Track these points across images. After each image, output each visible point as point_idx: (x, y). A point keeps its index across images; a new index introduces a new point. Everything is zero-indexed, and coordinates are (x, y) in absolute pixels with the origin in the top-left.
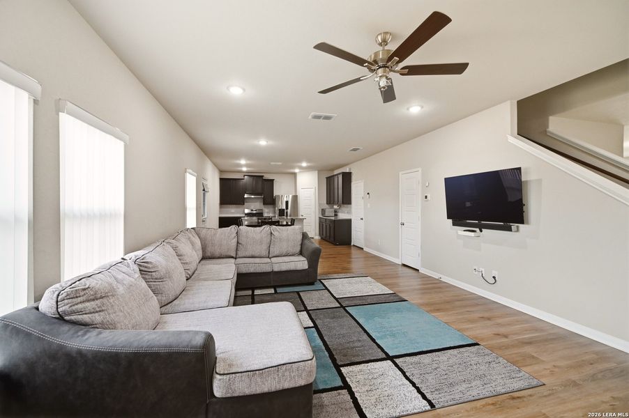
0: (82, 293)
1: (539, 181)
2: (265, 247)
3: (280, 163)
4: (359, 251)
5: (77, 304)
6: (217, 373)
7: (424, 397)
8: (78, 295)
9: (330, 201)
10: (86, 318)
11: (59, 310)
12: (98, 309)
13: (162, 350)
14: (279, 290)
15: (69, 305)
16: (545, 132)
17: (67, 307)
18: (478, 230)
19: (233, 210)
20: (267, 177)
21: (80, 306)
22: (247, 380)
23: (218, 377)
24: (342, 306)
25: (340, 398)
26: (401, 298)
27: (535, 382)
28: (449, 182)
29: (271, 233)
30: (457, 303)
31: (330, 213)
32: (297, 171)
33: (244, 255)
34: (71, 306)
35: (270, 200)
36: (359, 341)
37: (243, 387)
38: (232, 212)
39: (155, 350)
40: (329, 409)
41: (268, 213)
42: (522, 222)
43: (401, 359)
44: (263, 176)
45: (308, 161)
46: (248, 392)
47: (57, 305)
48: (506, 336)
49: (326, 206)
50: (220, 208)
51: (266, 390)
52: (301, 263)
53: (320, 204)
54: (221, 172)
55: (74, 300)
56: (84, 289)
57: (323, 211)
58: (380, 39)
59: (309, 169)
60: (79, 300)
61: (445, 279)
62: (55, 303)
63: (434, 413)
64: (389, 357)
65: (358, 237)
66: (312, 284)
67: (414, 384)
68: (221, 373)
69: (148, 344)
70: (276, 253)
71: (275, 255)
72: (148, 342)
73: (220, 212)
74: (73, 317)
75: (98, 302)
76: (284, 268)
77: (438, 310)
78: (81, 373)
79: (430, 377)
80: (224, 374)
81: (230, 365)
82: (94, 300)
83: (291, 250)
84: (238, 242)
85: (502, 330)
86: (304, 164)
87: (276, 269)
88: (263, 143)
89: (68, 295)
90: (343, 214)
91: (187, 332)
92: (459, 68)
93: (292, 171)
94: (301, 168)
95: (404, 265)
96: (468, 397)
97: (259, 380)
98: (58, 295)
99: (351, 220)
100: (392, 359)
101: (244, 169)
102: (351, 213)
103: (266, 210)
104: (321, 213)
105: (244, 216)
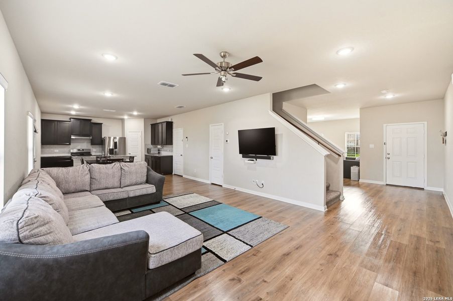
0: (35, 221)
1: (282, 134)
2: (117, 180)
3: (114, 111)
4: (179, 178)
5: (33, 229)
6: (150, 254)
7: (247, 244)
8: (33, 222)
9: (154, 142)
10: (42, 239)
11: (20, 236)
12: (48, 232)
13: (121, 245)
14: (134, 211)
15: (29, 231)
16: (281, 109)
17: (27, 232)
18: (255, 159)
20: (95, 120)
21: (36, 231)
22: (170, 253)
23: (153, 256)
24: (186, 213)
25: (209, 257)
26: (218, 202)
27: (286, 227)
28: (241, 133)
29: (121, 168)
30: (247, 200)
31: (154, 152)
32: (126, 117)
33: (98, 188)
34: (30, 231)
35: (99, 141)
36: (205, 228)
37: (168, 258)
38: (57, 152)
39: (115, 246)
40: (205, 263)
41: (95, 152)
42: (275, 155)
43: (231, 232)
44: (91, 120)
45: (139, 111)
46: (170, 260)
47: (18, 232)
48: (271, 211)
49: (150, 146)
50: (42, 148)
51: (180, 256)
52: (151, 189)
53: (145, 145)
54: (42, 113)
55: (31, 226)
56: (36, 218)
57: (148, 150)
58: (222, 54)
59: (138, 117)
60: (35, 226)
61: (237, 189)
62: (16, 231)
63: (253, 249)
64: (224, 232)
65: (178, 167)
66: (159, 203)
67: (241, 241)
68: (154, 253)
69: (110, 243)
70: (128, 183)
71: (126, 185)
72: (108, 242)
73: (42, 153)
74: (31, 240)
75: (47, 226)
76: (138, 193)
77: (239, 205)
78: (56, 276)
79: (247, 236)
80: (156, 253)
81: (158, 248)
82: (43, 225)
83: (139, 180)
84: (91, 178)
85: (270, 209)
86: (135, 113)
87: (132, 195)
88: (108, 94)
89: (26, 223)
90: (165, 152)
91: (132, 232)
92: (258, 79)
93: (122, 117)
94: (131, 115)
95: (213, 184)
96: (264, 239)
97: (176, 251)
98: (17, 224)
99: (172, 156)
100: (226, 232)
101: (73, 113)
102: (172, 151)
103: (94, 150)
104: (146, 151)
105: (70, 155)
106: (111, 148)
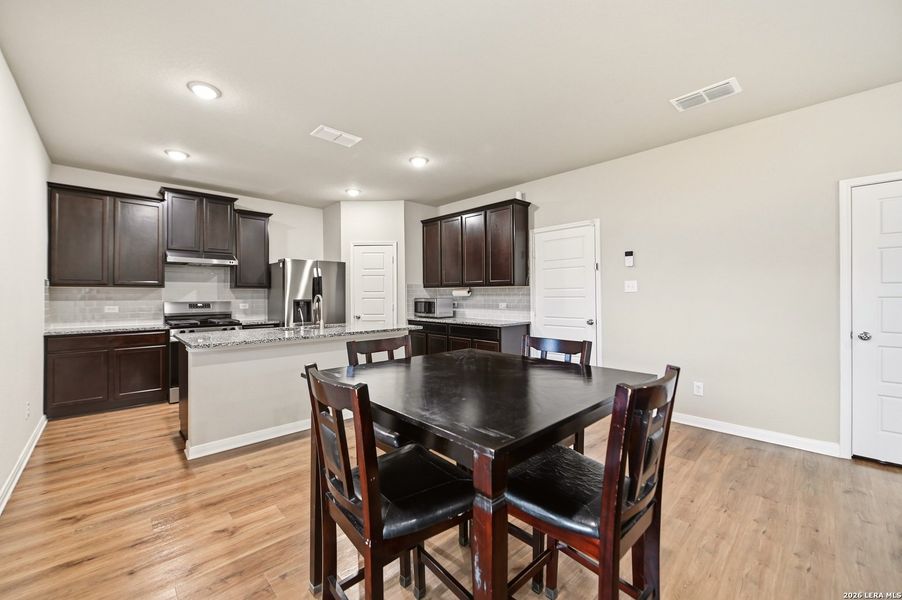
19: (111, 308)
20: (246, 203)
49: (424, 292)
50: (51, 297)
53: (409, 287)
54: (54, 159)
57: (421, 306)
73: (51, 316)
99: (529, 325)
102: (528, 308)
103: (242, 306)
104: (412, 308)
105: (159, 324)
106: (300, 297)
